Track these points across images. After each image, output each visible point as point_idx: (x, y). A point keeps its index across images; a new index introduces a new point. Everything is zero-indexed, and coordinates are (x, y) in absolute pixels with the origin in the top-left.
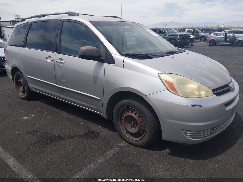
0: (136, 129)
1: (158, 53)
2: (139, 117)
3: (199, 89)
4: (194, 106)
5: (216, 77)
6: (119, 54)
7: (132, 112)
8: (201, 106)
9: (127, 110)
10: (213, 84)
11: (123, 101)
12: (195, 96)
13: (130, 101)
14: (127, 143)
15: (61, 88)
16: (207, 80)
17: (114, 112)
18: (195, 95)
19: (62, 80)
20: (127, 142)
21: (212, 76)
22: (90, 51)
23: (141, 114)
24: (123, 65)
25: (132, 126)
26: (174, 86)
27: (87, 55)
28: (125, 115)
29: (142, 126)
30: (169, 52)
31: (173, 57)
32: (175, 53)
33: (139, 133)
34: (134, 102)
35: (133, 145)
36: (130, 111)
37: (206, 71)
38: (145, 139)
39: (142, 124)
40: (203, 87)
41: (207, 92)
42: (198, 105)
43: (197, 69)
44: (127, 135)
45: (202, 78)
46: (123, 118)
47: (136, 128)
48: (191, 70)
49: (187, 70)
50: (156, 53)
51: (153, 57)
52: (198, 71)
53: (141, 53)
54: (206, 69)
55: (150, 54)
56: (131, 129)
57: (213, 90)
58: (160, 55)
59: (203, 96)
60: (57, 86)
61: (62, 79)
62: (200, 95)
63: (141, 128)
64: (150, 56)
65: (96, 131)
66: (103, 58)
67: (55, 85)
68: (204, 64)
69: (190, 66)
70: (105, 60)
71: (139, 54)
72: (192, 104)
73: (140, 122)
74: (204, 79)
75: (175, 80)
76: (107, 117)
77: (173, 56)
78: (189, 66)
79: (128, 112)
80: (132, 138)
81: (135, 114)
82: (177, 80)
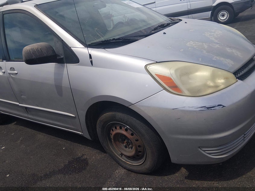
0: (132, 150)
1: (143, 31)
2: (132, 135)
3: (213, 77)
4: (212, 109)
5: (234, 51)
6: (81, 46)
7: (121, 128)
8: (224, 106)
9: (115, 125)
10: (233, 63)
11: (104, 115)
12: (210, 91)
13: (113, 113)
14: (125, 170)
15: (26, 108)
16: (222, 59)
17: (97, 130)
18: (210, 87)
19: (23, 97)
20: (125, 168)
21: (228, 50)
22: (37, 50)
23: (134, 130)
24: (91, 62)
25: (127, 146)
26: (173, 82)
27: (34, 57)
28: (113, 133)
29: (139, 146)
30: (159, 26)
31: (164, 33)
32: (168, 25)
33: (138, 156)
34: (119, 115)
35: (134, 172)
36: (118, 127)
37: (218, 43)
38: (147, 163)
39: (138, 143)
40: (220, 72)
41: (226, 78)
42: (218, 105)
43: (204, 44)
44: (123, 159)
45: (215, 57)
46: (112, 137)
47: (132, 148)
48: (195, 47)
49: (190, 49)
50: (140, 31)
51: (136, 38)
52: (206, 47)
53: (116, 37)
54: (216, 41)
55: (131, 36)
56: (126, 151)
57: (235, 73)
58: (145, 33)
59: (222, 87)
60: (20, 105)
61: (22, 95)
62: (217, 86)
63: (139, 149)
64: (131, 38)
65: (82, 157)
66: (62, 57)
67: (18, 104)
68: (212, 34)
69: (193, 41)
70: (64, 59)
71: (114, 39)
72: (208, 106)
73: (135, 141)
74: (218, 58)
75: (173, 72)
76: (91, 137)
77: (165, 30)
78: (191, 42)
79: (116, 128)
80: (130, 162)
81: (126, 130)
82: (176, 71)
